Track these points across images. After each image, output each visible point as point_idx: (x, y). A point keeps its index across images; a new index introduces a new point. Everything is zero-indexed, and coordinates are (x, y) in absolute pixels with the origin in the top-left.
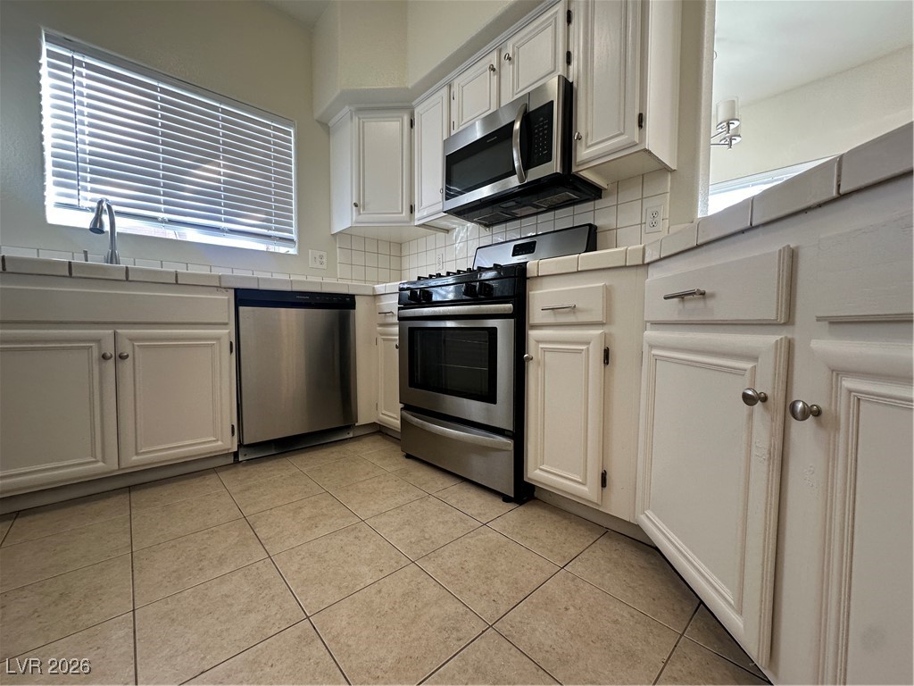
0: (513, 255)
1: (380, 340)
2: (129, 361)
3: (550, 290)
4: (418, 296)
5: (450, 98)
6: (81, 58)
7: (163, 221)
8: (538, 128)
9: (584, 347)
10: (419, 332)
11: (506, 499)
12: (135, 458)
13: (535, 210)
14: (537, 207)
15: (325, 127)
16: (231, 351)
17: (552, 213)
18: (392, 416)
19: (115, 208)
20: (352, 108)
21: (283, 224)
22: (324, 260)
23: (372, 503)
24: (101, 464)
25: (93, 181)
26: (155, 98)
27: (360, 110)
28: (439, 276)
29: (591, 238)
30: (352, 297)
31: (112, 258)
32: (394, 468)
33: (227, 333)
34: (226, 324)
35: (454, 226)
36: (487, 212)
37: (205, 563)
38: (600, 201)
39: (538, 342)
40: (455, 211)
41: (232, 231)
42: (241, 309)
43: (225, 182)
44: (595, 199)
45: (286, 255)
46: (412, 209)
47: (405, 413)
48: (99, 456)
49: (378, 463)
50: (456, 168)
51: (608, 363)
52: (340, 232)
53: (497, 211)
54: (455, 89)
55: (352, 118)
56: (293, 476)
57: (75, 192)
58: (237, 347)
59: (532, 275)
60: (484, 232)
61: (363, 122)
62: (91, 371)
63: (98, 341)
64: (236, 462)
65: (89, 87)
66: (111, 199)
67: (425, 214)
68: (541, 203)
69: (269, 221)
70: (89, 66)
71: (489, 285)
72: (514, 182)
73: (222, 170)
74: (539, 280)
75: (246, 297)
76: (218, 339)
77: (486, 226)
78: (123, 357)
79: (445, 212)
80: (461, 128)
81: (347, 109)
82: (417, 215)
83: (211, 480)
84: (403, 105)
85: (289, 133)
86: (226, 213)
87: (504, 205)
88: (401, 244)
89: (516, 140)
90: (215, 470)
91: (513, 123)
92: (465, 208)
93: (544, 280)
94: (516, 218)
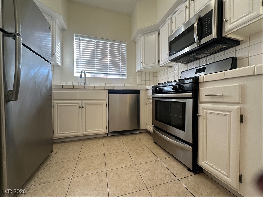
0: (196, 73)
1: (147, 104)
2: (84, 108)
3: (210, 87)
4: (158, 90)
5: (171, 22)
6: (81, 39)
7: (96, 73)
8: (205, 23)
9: (228, 113)
10: (158, 102)
11: (189, 170)
12: (85, 132)
13: (206, 55)
14: (207, 54)
15: (134, 42)
16: (107, 106)
17: (214, 55)
18: (150, 128)
19: (85, 71)
20: (141, 34)
21: (123, 71)
22: (134, 80)
23: (139, 158)
24: (78, 133)
25: (83, 66)
26: (95, 44)
27: (143, 34)
28: (165, 83)
29: (234, 63)
30: (139, 90)
31: (85, 84)
32: (149, 146)
33: (105, 101)
34: (106, 99)
35: (174, 65)
36: (185, 59)
37: (91, 168)
38: (239, 46)
39: (204, 109)
40: (173, 60)
41: (111, 74)
42: (109, 95)
43: (109, 62)
44: (236, 46)
45: (124, 79)
46: (159, 62)
47: (154, 128)
48: (78, 131)
49: (145, 143)
50: (173, 45)
51: (242, 122)
52: (138, 71)
53: (189, 58)
54: (173, 19)
55: (141, 37)
56: (120, 143)
57: (79, 69)
58: (108, 105)
59: (201, 81)
60: (185, 66)
61: (144, 38)
62: (77, 111)
63: (78, 103)
64: (108, 136)
65: (82, 45)
66: (84, 69)
67: (163, 62)
68: (208, 52)
69: (120, 70)
70: (83, 40)
71: (182, 86)
72: (195, 46)
73: (109, 59)
74: (204, 83)
75: (111, 92)
76: (103, 103)
77: (185, 64)
78: (83, 108)
79: (169, 61)
80: (175, 31)
81: (140, 35)
82: (160, 63)
83: (101, 141)
84: (156, 30)
85: (125, 46)
86: (109, 69)
87: (191, 55)
88: (157, 73)
89: (195, 30)
90: (103, 138)
91: (194, 24)
92: (176, 58)
93: (207, 83)
94: (197, 59)
